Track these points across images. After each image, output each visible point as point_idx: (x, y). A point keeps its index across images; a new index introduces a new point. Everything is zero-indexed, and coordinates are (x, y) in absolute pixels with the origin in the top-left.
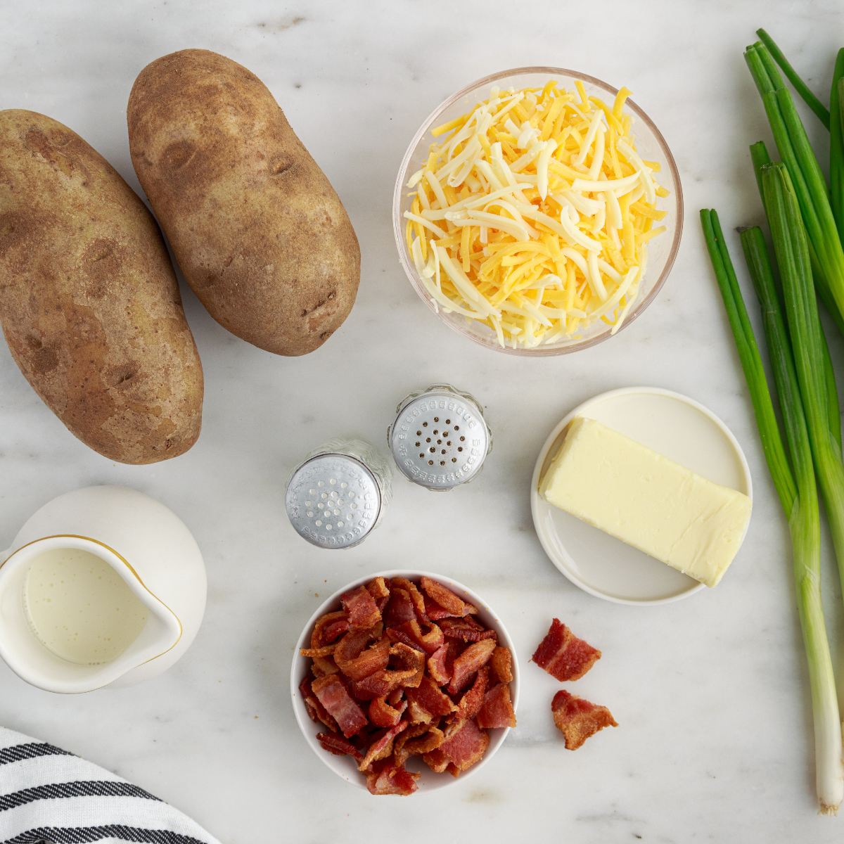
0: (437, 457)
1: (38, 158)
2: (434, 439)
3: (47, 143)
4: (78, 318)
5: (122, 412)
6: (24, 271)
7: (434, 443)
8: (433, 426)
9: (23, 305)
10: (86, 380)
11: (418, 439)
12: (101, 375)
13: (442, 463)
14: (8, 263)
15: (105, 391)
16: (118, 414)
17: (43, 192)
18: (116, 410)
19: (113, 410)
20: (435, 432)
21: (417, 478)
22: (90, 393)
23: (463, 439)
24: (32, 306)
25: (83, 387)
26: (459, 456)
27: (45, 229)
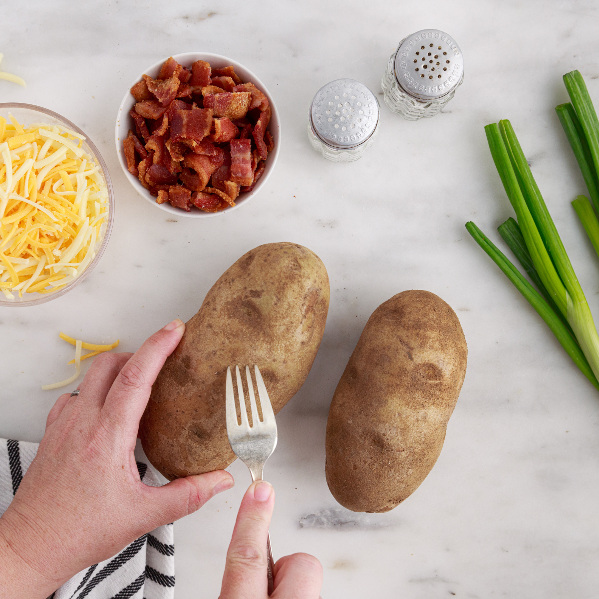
0: (428, 72)
1: (302, 309)
2: (428, 59)
3: (314, 305)
4: (218, 389)
5: (176, 444)
6: (229, 338)
7: (427, 62)
8: (428, 49)
9: (206, 347)
10: (183, 412)
11: (416, 57)
12: (192, 421)
13: (431, 77)
14: (227, 323)
15: (183, 428)
16: (173, 442)
17: (284, 324)
18: (175, 439)
19: (174, 438)
20: (430, 54)
21: (410, 87)
22: (176, 418)
23: (448, 62)
24: (209, 355)
25: (177, 411)
26: (443, 74)
27: (262, 339)
